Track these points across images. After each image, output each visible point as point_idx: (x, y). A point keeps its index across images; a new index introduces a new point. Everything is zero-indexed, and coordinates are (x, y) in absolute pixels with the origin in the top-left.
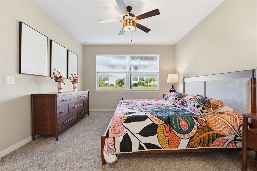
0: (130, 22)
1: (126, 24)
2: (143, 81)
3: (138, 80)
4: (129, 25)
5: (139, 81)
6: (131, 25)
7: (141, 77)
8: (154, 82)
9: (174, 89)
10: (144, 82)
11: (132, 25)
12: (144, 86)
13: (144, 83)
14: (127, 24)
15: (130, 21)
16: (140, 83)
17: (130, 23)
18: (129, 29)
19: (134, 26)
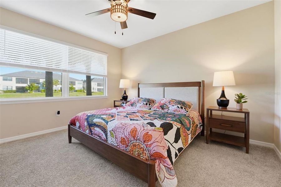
0: (118, 8)
1: (113, 11)
2: (38, 84)
3: (27, 83)
4: (117, 11)
5: (29, 84)
6: (119, 12)
7: (34, 77)
8: (56, 85)
9: (126, 94)
10: (40, 85)
11: (122, 12)
12: (39, 91)
13: (39, 87)
14: (115, 10)
15: (118, 6)
16: (31, 87)
17: (118, 10)
18: (119, 17)
19: (123, 13)
